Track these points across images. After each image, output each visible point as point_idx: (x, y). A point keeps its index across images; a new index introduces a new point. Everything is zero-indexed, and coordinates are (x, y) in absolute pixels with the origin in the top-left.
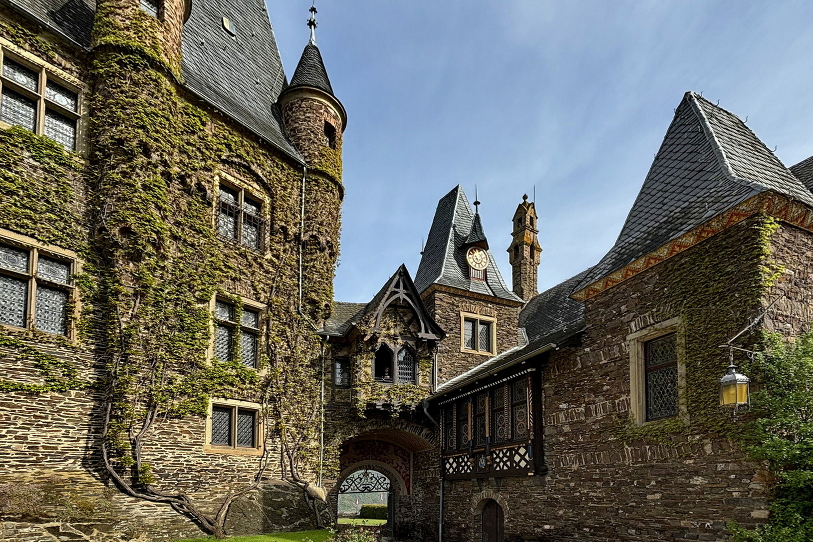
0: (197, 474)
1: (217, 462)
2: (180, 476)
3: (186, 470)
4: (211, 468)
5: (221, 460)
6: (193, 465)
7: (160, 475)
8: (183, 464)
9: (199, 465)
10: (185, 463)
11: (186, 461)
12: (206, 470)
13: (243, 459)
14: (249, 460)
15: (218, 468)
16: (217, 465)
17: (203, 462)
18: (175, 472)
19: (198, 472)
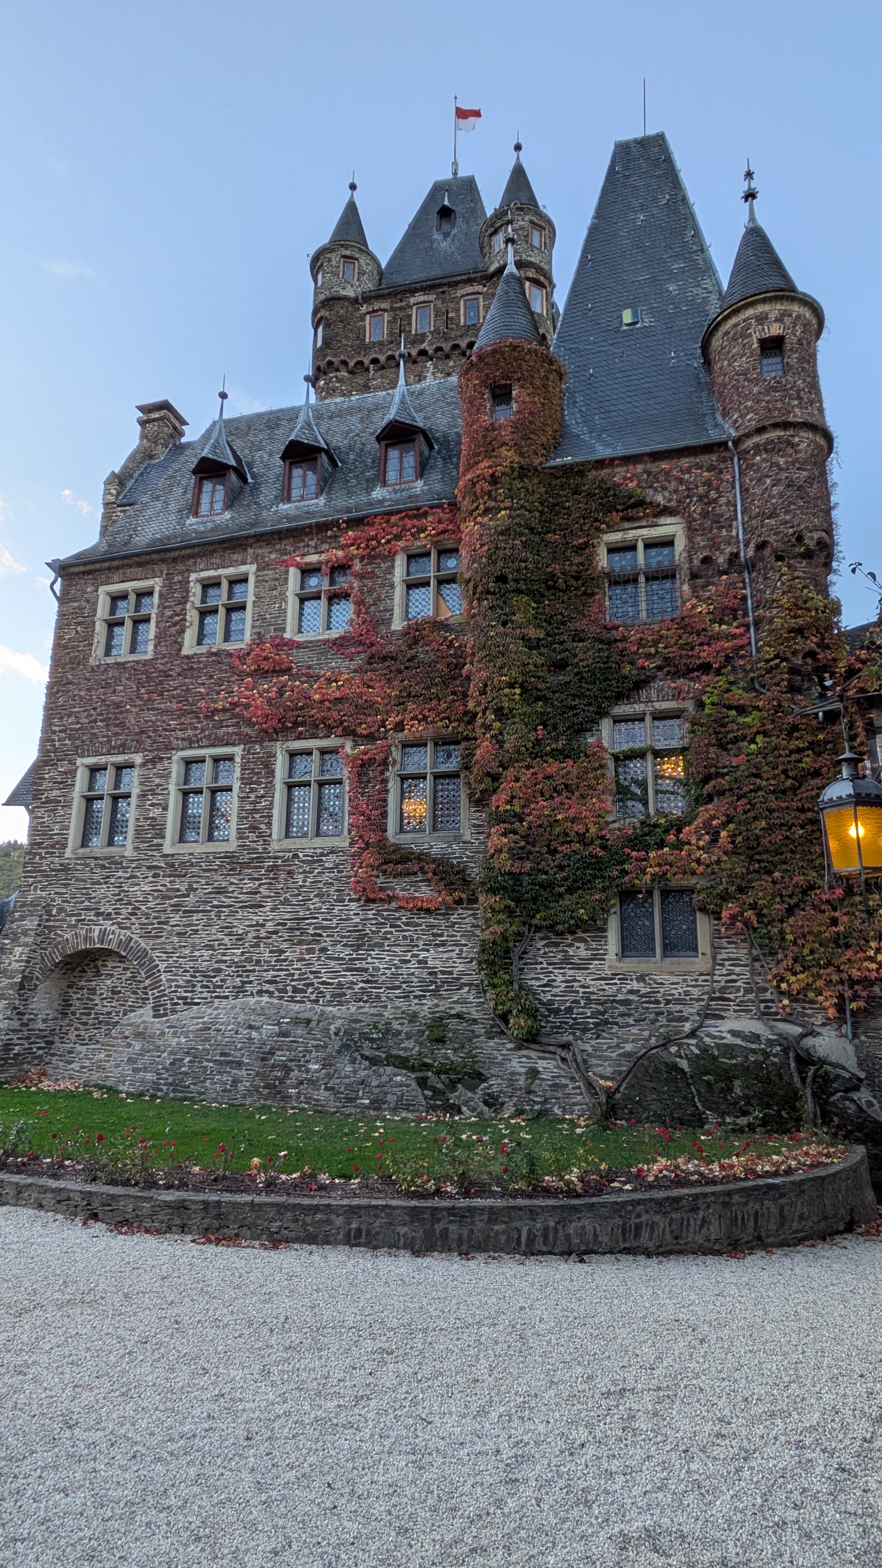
0: (600, 1008)
1: (629, 987)
2: (575, 1011)
3: (582, 1002)
4: (620, 997)
5: (635, 983)
6: (593, 993)
7: (548, 1010)
8: (578, 992)
9: (601, 993)
10: (582, 990)
11: (583, 986)
12: (614, 1001)
13: (675, 979)
14: (685, 980)
15: (631, 997)
16: (631, 992)
17: (606, 987)
18: (568, 1004)
19: (602, 1004)
